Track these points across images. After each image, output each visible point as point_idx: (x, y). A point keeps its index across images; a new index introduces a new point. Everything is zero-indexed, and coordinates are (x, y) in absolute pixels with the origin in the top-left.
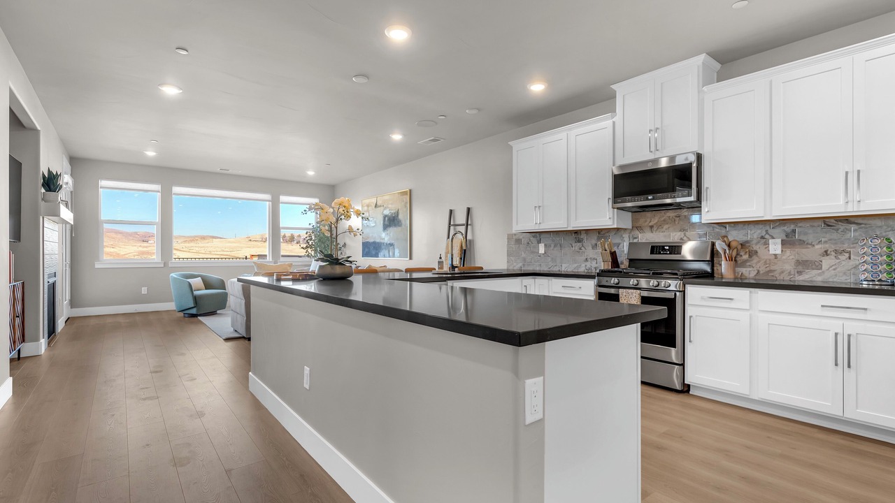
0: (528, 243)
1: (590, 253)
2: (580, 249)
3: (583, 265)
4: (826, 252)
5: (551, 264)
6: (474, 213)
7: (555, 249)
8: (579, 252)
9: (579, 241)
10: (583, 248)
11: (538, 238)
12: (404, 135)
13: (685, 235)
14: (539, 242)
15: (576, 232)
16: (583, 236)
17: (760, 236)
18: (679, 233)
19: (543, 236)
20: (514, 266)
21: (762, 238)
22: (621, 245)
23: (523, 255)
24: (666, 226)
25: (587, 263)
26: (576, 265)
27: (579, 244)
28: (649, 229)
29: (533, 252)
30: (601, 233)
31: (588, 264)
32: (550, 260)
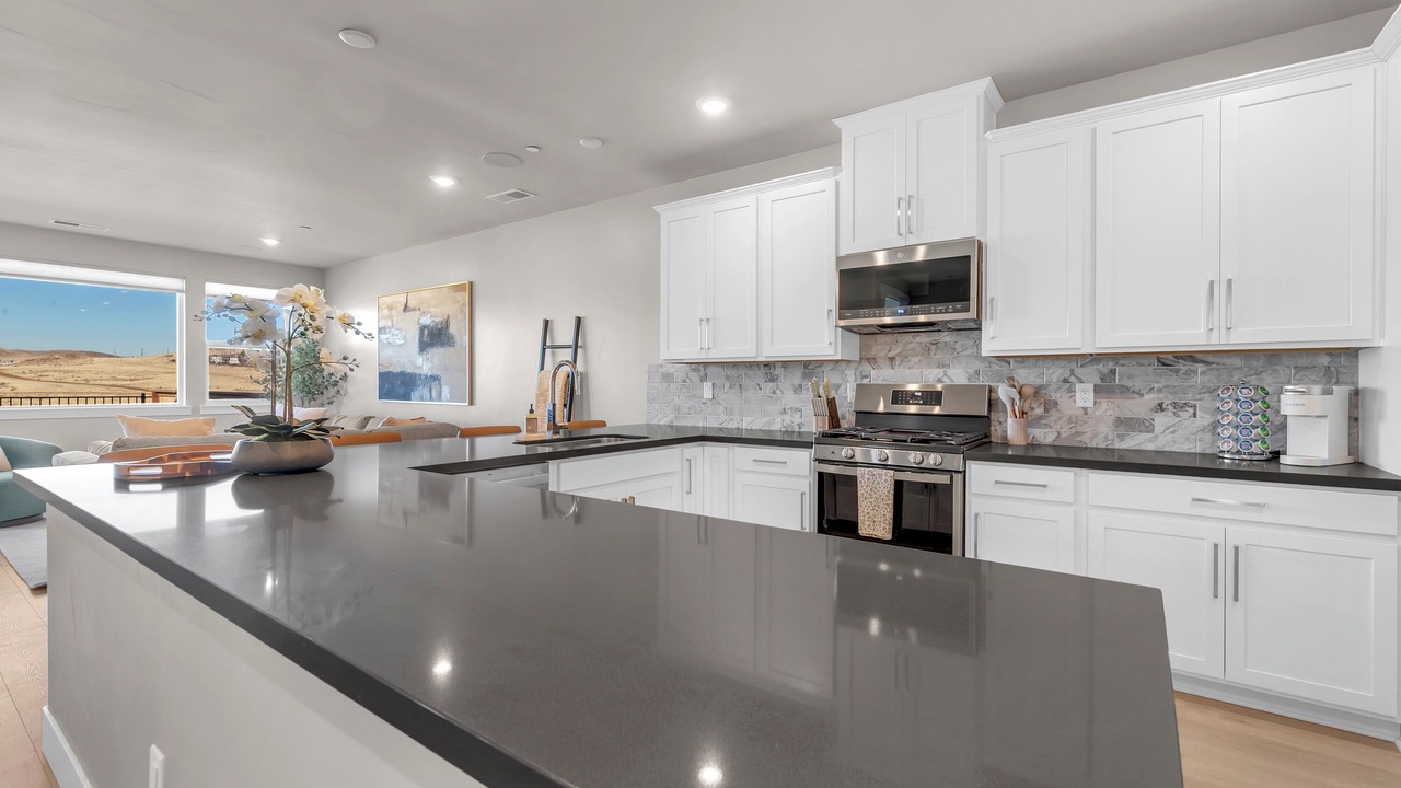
0: (684, 381)
1: (790, 399)
2: (774, 392)
3: (779, 420)
4: (1160, 405)
5: (724, 417)
6: (588, 326)
7: (732, 391)
8: (772, 398)
9: (773, 379)
10: (778, 391)
11: (702, 373)
12: (459, 179)
13: (945, 374)
14: (704, 379)
15: (767, 365)
16: (779, 371)
17: (1061, 379)
18: (936, 371)
19: (710, 370)
20: (660, 420)
21: (1066, 381)
22: (843, 387)
23: (677, 401)
24: (915, 359)
25: (784, 417)
26: (766, 419)
27: (771, 384)
28: (888, 362)
29: (693, 397)
30: (809, 367)
31: (787, 418)
32: (722, 408)
